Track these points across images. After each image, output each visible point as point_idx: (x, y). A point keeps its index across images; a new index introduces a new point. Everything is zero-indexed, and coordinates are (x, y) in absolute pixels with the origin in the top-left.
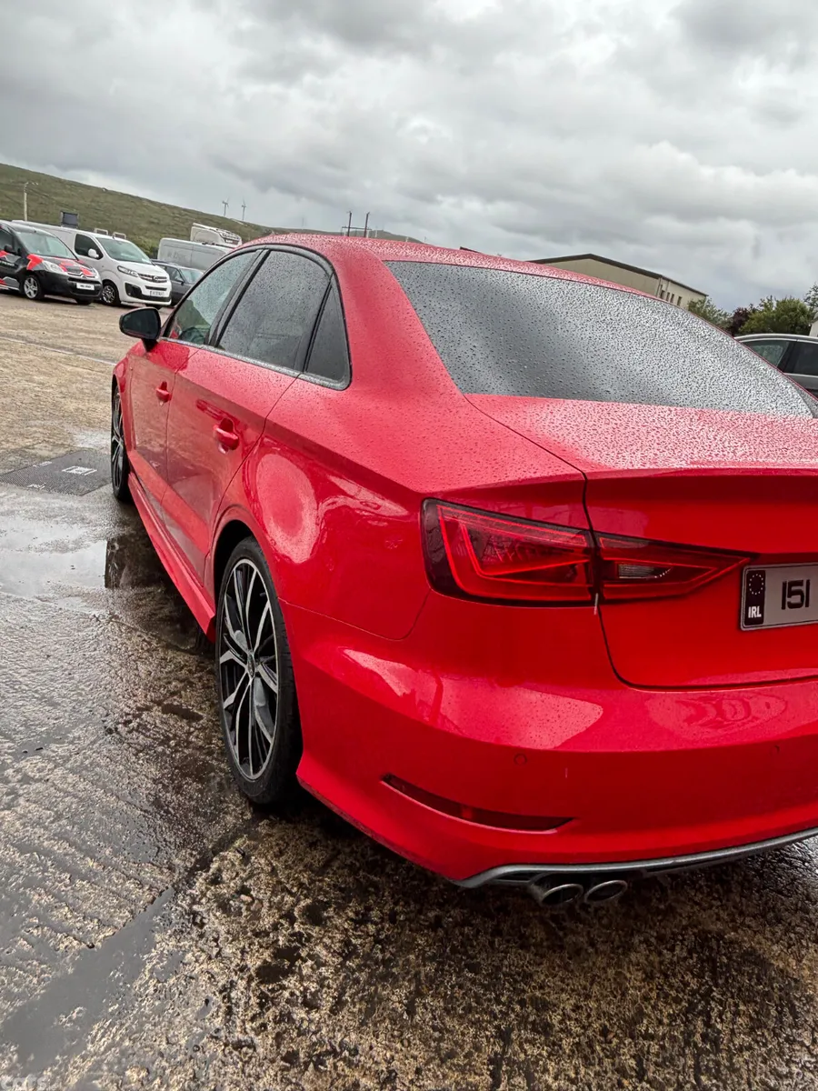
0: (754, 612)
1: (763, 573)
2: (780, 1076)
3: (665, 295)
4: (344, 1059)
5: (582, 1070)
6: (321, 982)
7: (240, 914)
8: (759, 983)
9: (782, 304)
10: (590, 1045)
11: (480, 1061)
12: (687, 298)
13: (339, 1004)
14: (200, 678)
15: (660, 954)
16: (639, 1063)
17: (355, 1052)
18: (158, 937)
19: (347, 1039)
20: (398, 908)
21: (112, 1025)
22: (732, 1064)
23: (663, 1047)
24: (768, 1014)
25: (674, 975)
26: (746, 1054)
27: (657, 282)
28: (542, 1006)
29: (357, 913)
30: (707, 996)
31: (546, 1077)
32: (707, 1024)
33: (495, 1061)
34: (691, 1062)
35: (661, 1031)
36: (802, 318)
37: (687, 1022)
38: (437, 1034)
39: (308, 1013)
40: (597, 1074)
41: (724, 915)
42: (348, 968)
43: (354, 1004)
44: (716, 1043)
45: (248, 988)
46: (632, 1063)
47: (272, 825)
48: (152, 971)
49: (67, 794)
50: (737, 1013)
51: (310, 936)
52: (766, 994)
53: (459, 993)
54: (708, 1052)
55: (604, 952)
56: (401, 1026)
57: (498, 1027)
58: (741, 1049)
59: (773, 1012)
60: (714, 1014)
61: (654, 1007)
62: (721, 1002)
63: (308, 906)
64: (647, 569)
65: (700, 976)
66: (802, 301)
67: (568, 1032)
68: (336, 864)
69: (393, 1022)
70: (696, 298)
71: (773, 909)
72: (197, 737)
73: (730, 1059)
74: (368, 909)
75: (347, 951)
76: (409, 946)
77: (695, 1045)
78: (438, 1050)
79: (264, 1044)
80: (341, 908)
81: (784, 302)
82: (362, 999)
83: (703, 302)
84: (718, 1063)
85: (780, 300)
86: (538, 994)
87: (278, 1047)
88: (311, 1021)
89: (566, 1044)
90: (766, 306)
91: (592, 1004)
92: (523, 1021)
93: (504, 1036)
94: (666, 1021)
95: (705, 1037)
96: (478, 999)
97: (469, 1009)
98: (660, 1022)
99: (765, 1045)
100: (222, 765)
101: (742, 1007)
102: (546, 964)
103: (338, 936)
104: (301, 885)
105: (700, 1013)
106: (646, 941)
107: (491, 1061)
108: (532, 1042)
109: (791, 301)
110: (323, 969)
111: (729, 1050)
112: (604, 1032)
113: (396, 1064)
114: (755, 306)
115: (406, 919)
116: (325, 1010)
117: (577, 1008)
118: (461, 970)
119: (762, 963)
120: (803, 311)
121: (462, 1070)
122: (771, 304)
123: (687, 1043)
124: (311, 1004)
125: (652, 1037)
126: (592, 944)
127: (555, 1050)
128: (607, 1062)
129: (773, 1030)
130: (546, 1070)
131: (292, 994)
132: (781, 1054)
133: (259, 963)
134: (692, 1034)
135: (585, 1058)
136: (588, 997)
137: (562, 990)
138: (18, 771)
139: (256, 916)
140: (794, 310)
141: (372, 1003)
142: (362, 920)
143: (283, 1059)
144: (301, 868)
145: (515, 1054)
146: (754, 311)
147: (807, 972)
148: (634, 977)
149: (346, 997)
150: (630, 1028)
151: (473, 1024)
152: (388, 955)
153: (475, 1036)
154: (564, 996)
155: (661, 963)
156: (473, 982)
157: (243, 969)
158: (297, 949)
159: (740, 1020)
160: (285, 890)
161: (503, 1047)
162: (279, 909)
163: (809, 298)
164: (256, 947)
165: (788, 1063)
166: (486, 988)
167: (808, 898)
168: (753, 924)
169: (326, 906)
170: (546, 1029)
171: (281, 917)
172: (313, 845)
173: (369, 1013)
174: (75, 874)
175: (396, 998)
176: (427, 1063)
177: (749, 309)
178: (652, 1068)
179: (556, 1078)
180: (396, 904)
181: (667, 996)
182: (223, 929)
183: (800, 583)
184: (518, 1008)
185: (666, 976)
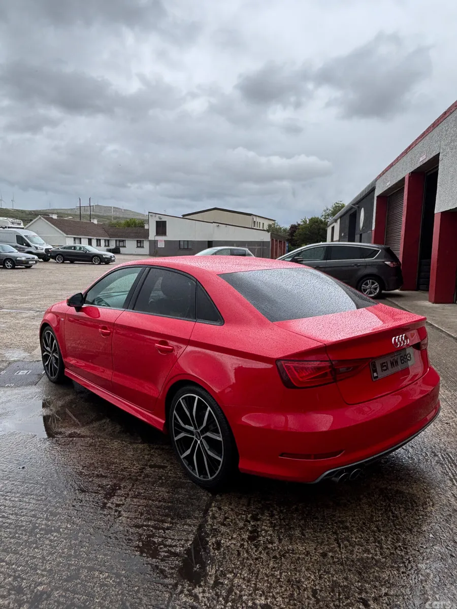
0: (375, 375)
1: (375, 362)
2: (417, 520)
3: (256, 223)
4: (291, 553)
5: (363, 535)
6: (271, 535)
7: (230, 525)
8: (403, 498)
9: (312, 220)
10: (361, 527)
11: (332, 541)
12: (267, 223)
13: (280, 540)
14: (154, 452)
15: (371, 499)
16: (378, 528)
17: (293, 550)
18: (208, 539)
19: (289, 548)
20: (282, 508)
21: (212, 566)
22: (404, 521)
23: (382, 522)
24: (409, 506)
25: (378, 503)
26: (406, 517)
27: (251, 217)
28: (342, 522)
29: (269, 514)
30: (389, 506)
31: (353, 539)
32: (393, 513)
33: (336, 540)
34: (392, 524)
35: (380, 518)
36: (322, 226)
37: (386, 514)
38: (315, 539)
39: (272, 545)
40: (367, 534)
41: (385, 482)
42: (277, 530)
43: (285, 539)
44: (397, 517)
45: (248, 544)
46: (376, 529)
47: (221, 496)
48: (213, 548)
49: (139, 506)
50: (400, 508)
51: (258, 525)
52: (406, 501)
53: (316, 526)
54: (396, 520)
55: (353, 503)
56: (303, 539)
57: (332, 531)
58: (404, 517)
59: (410, 504)
60: (393, 510)
61: (376, 513)
62: (394, 506)
63: (251, 517)
64: (345, 369)
65: (385, 501)
66: (320, 217)
67: (353, 526)
68: (252, 502)
69: (300, 539)
70: (271, 223)
71: (399, 477)
72: (171, 474)
73: (402, 519)
74: (272, 512)
75: (273, 526)
76: (293, 518)
77: (392, 520)
78: (318, 542)
79: (264, 556)
80: (263, 514)
81: (312, 219)
82: (286, 536)
83: (274, 224)
84: (399, 522)
85: (310, 218)
86: (339, 519)
87: (269, 556)
88: (275, 547)
89: (355, 529)
90: (304, 222)
91: (357, 517)
92: (339, 528)
93: (335, 533)
94: (380, 516)
95: (393, 517)
96: (322, 525)
97: (321, 530)
98: (379, 517)
99: (411, 514)
100: (188, 481)
101: (401, 506)
102: (337, 511)
103: (268, 522)
104: (245, 511)
105: (389, 511)
106: (365, 496)
107: (335, 540)
108: (344, 532)
109: (315, 218)
110: (269, 532)
111: (401, 518)
112: (364, 523)
113: (307, 549)
114: (299, 223)
115: (286, 511)
116: (277, 543)
117: (353, 520)
118: (313, 519)
119: (401, 492)
120: (321, 221)
121: (328, 545)
122: (306, 221)
123: (389, 519)
124: (272, 543)
125: (378, 521)
126: (349, 501)
127: (352, 533)
128: (369, 531)
129: (412, 509)
130: (352, 538)
131: (264, 541)
132: (416, 514)
133: (247, 536)
134: (389, 517)
135: (362, 531)
136: (355, 516)
137: (346, 516)
138: (112, 503)
139: (236, 524)
140: (317, 222)
141: (291, 537)
142: (272, 516)
143: (273, 558)
144: (241, 506)
145: (341, 536)
146: (299, 225)
147: (415, 491)
148: (366, 507)
149: (281, 537)
150: (371, 520)
151: (325, 532)
152: (287, 523)
153: (327, 535)
154: (348, 518)
155: (372, 501)
156: (318, 522)
157: (243, 540)
158: (256, 529)
159: (401, 509)
160: (240, 514)
161: (337, 536)
162: (243, 520)
163: (322, 216)
164: (243, 532)
165: (419, 516)
166: (323, 522)
167: (408, 469)
168: (395, 482)
169: (257, 515)
170: (347, 528)
171: (245, 522)
172: (240, 498)
173: (291, 539)
174: (164, 529)
175: (297, 533)
176: (317, 546)
177: (296, 224)
178: (382, 528)
179: (356, 539)
180: (280, 507)
181: (378, 509)
182: (228, 531)
183: (385, 363)
184: (335, 525)
185: (375, 504)
